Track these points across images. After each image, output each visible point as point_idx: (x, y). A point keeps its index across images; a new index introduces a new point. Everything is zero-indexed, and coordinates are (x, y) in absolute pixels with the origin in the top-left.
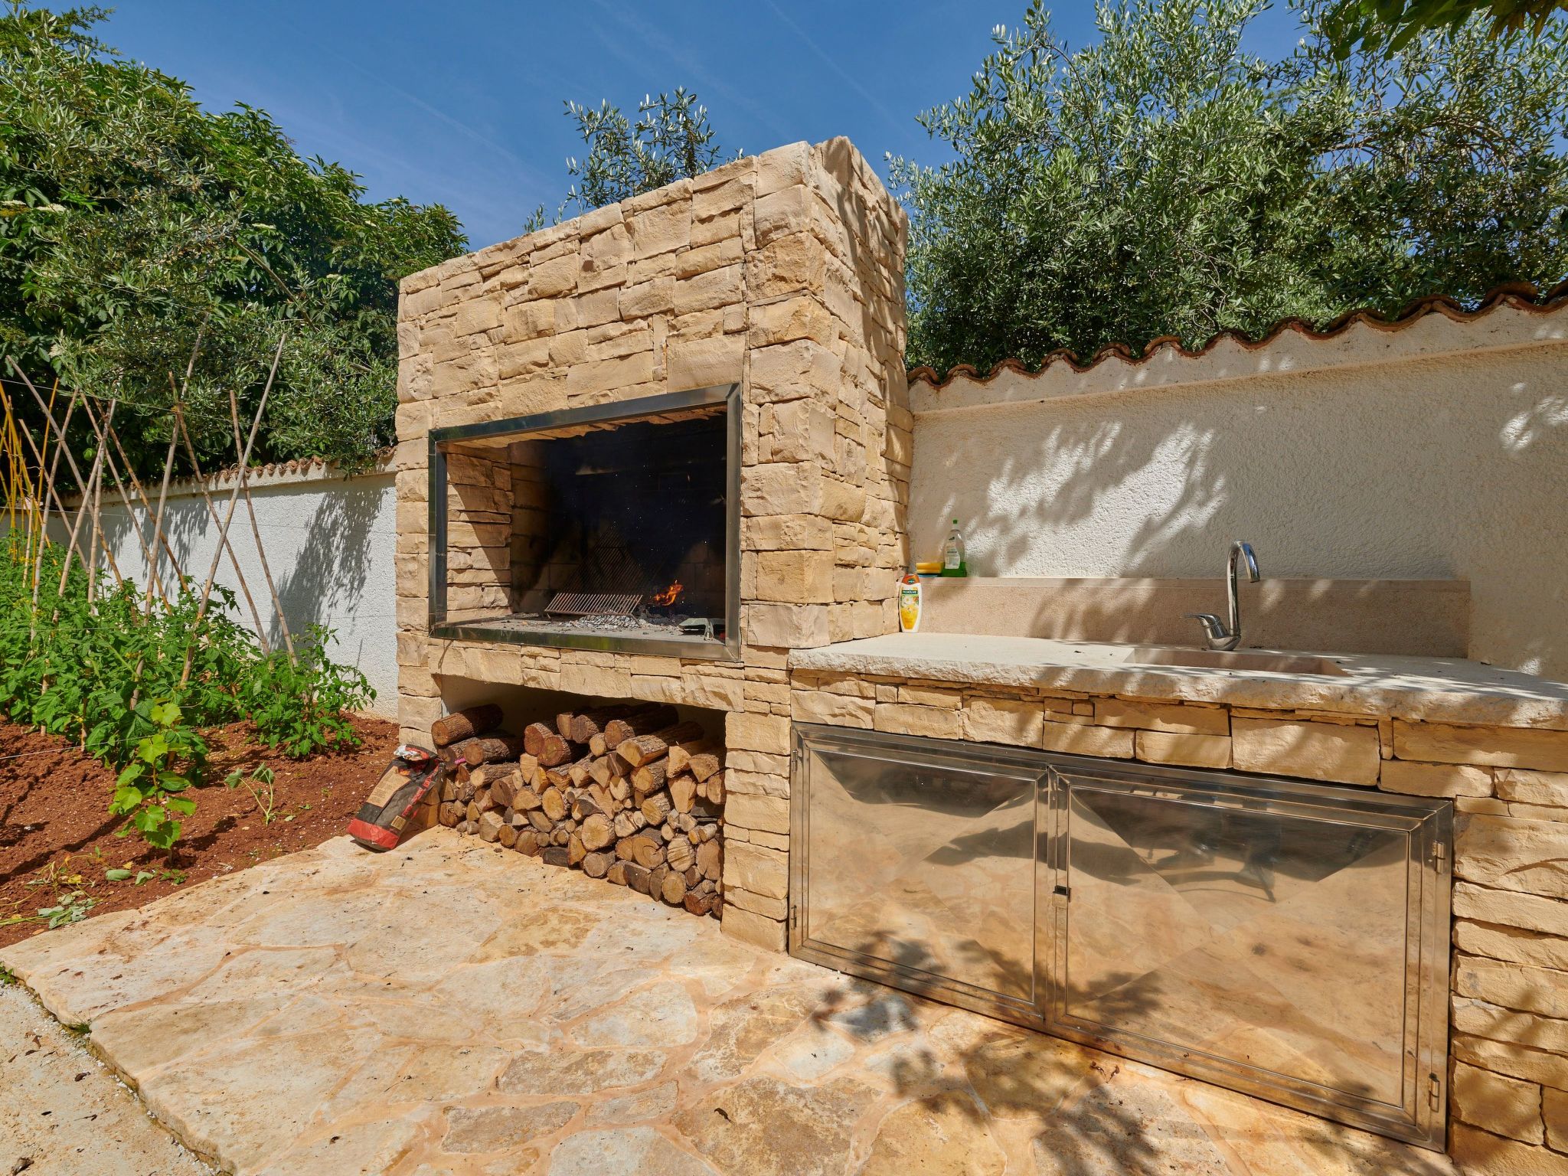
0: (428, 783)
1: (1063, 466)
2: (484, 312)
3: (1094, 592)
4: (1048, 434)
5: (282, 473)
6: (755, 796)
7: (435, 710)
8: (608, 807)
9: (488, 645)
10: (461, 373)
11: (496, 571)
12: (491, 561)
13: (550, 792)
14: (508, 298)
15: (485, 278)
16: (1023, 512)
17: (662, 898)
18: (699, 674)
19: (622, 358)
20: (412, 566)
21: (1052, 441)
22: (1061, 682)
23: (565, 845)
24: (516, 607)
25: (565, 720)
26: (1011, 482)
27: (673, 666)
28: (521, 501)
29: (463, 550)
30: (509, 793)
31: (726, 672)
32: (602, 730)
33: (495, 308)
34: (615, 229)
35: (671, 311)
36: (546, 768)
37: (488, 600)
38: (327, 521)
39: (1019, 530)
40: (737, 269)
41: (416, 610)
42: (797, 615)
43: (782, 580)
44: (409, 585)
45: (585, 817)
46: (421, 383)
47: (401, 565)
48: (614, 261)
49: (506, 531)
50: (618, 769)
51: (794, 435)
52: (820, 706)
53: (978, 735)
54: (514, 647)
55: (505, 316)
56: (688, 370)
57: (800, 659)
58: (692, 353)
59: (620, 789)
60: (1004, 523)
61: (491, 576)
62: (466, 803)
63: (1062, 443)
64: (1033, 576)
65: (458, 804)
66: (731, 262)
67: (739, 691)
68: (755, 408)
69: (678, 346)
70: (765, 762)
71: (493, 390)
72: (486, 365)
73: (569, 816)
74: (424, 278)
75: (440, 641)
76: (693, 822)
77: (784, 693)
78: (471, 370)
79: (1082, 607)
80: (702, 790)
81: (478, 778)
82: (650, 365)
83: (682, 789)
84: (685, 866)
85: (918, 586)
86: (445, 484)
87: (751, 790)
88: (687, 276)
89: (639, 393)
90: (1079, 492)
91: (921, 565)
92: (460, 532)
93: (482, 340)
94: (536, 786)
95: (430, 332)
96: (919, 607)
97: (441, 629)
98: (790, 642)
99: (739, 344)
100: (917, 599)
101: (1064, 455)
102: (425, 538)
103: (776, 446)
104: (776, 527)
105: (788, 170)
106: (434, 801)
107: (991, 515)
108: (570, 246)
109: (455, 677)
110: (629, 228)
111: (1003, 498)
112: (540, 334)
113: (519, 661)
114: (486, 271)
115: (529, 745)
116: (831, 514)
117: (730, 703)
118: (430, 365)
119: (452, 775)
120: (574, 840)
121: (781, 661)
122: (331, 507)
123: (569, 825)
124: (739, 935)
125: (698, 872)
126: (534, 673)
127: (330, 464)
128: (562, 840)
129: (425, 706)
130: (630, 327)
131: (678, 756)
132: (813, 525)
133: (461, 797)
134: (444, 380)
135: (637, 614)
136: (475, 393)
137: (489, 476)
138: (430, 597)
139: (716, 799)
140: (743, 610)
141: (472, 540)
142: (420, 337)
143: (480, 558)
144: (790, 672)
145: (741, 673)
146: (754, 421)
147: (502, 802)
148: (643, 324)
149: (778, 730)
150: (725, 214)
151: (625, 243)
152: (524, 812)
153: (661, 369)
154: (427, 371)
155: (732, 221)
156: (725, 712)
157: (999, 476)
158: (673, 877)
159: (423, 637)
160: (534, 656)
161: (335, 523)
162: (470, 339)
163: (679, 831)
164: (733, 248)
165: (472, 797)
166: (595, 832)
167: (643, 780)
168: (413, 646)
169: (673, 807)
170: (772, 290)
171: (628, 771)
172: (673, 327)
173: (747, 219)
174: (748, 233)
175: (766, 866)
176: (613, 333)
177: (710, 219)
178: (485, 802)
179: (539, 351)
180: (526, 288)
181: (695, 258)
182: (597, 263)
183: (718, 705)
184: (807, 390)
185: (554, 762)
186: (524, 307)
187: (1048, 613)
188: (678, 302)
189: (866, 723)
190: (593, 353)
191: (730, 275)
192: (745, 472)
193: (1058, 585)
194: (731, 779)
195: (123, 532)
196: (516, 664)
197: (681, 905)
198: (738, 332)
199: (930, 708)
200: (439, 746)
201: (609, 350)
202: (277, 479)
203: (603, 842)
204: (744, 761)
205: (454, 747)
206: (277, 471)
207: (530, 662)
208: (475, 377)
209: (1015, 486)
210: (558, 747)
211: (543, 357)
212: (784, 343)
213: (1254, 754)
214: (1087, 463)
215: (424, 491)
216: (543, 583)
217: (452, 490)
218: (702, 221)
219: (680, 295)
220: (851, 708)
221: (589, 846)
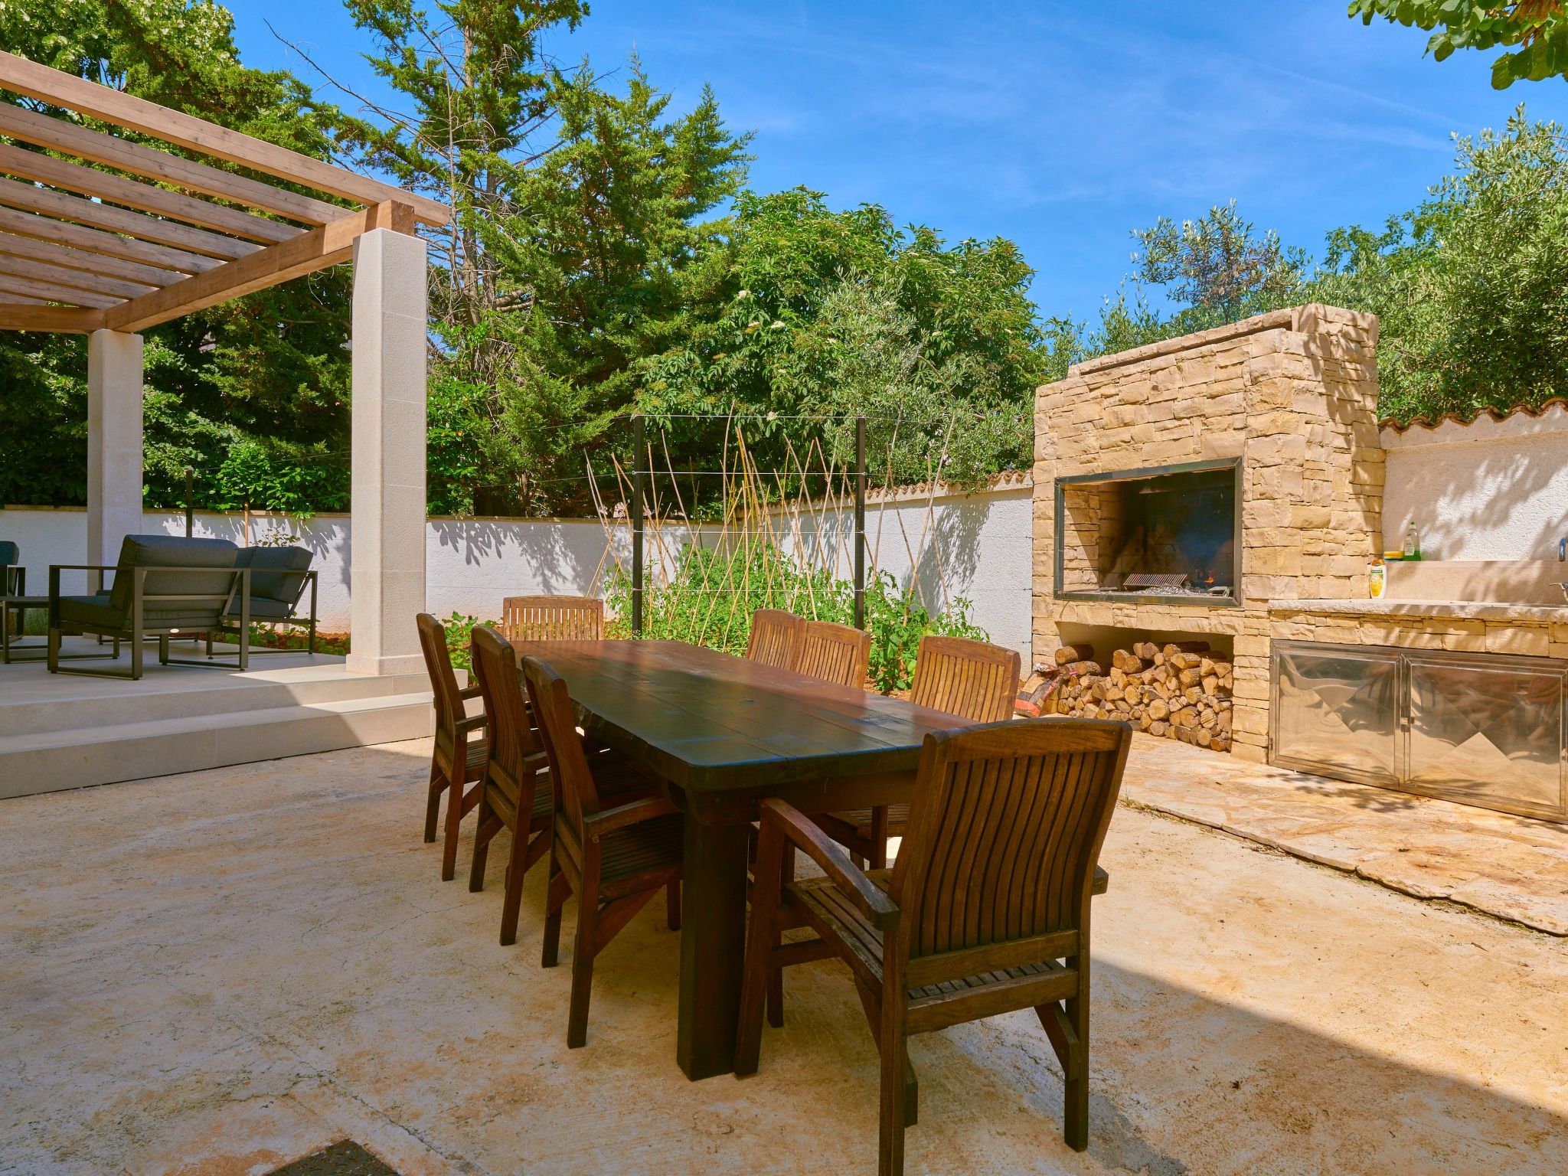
0: (1054, 684)
1: (1490, 487)
2: (1091, 411)
3: (1504, 570)
4: (1478, 466)
5: (913, 493)
6: (1250, 680)
7: (1057, 644)
8: (1165, 695)
9: (1092, 603)
10: (1075, 445)
11: (1090, 560)
12: (1088, 555)
13: (1129, 688)
14: (1106, 402)
15: (1091, 390)
16: (1461, 520)
17: (1199, 745)
18: (1219, 615)
19: (1175, 440)
20: (1044, 558)
21: (1481, 471)
22: (1403, 611)
23: (1139, 719)
24: (1101, 582)
25: (1139, 647)
26: (1452, 500)
27: (1204, 611)
28: (1105, 515)
29: (1072, 548)
30: (1103, 691)
31: (1234, 613)
32: (1161, 651)
33: (1098, 408)
34: (1172, 368)
35: (1204, 415)
36: (1127, 674)
37: (1085, 579)
38: (946, 527)
39: (1457, 533)
40: (1241, 395)
41: (1046, 584)
42: (1274, 581)
43: (1265, 563)
44: (1041, 569)
45: (1151, 701)
46: (1050, 450)
47: (1037, 558)
48: (1170, 386)
49: (1096, 535)
50: (1172, 672)
51: (1273, 486)
52: (1285, 629)
53: (1368, 641)
54: (1108, 604)
55: (1104, 414)
56: (1213, 449)
57: (1275, 605)
58: (1216, 440)
59: (1173, 684)
60: (1447, 528)
61: (1087, 564)
62: (1075, 699)
63: (1488, 472)
64: (1470, 560)
65: (1070, 699)
66: (1238, 391)
67: (1241, 624)
68: (1250, 470)
69: (1208, 435)
70: (1255, 661)
71: (1096, 456)
72: (1092, 441)
73: (1141, 702)
74: (1052, 388)
75: (1061, 602)
76: (1216, 701)
77: (1266, 623)
78: (1082, 444)
79: (1496, 580)
80: (1221, 682)
81: (1085, 681)
82: (1191, 445)
83: (1209, 683)
84: (1211, 725)
85: (1383, 568)
86: (1063, 508)
87: (1248, 677)
88: (1213, 397)
89: (1185, 460)
90: (1499, 507)
91: (1388, 554)
92: (1071, 537)
93: (1089, 426)
94: (1121, 685)
95: (1055, 421)
96: (1384, 581)
97: (1059, 595)
98: (1269, 596)
99: (1242, 435)
100: (1382, 576)
101: (1490, 479)
102: (1052, 541)
103: (1262, 491)
104: (1262, 534)
105: (1268, 345)
106: (1055, 698)
107: (1438, 523)
108: (1144, 376)
109: (1070, 623)
110: (1179, 368)
111: (1446, 510)
112: (1126, 425)
113: (1111, 612)
114: (1092, 387)
115: (1115, 662)
116: (1299, 525)
117: (1236, 631)
118: (1055, 440)
119: (1066, 682)
120: (1144, 715)
121: (1265, 607)
122: (949, 516)
123: (1142, 707)
124: (1241, 757)
125: (1218, 728)
126: (1121, 618)
127: (952, 485)
128: (1137, 715)
129: (1051, 640)
130: (1180, 423)
131: (1207, 664)
132: (1284, 533)
133: (1073, 695)
134: (1064, 448)
135: (1183, 585)
136: (1084, 457)
137: (1087, 501)
138: (1055, 576)
139: (1229, 686)
140: (1244, 579)
141: (1077, 541)
142: (1049, 422)
143: (1081, 553)
144: (1269, 612)
145: (1243, 614)
146: (1250, 477)
147: (1099, 697)
148: (1187, 421)
149: (1262, 644)
150: (1234, 365)
151: (1178, 376)
152: (1113, 701)
153: (1198, 447)
154: (1053, 443)
155: (1238, 369)
156: (1232, 637)
157: (1444, 494)
158: (1204, 731)
159: (1050, 600)
160: (1120, 609)
161: (952, 528)
162: (1082, 426)
163: (1207, 705)
164: (1238, 384)
165: (1080, 695)
166: (1157, 709)
167: (1186, 677)
168: (1043, 605)
169: (1204, 692)
170: (1260, 407)
171: (1177, 671)
172: (1205, 424)
173: (1246, 369)
174: (1247, 376)
175: (1256, 717)
176: (1169, 426)
177: (1226, 367)
178: (1088, 697)
179: (1125, 434)
180: (1118, 398)
181: (1217, 388)
182: (1160, 387)
183: (1230, 632)
184: (1280, 461)
185: (1132, 671)
186: (1116, 409)
187: (1473, 584)
188: (1207, 411)
189: (1311, 637)
190: (1158, 436)
191: (1237, 398)
192: (1245, 505)
193: (1480, 566)
194: (1237, 673)
195: (784, 536)
196: (1110, 614)
197: (1208, 747)
198: (1242, 429)
199: (1343, 628)
200: (1059, 665)
201: (1167, 435)
202: (909, 496)
203: (1162, 714)
204: (1244, 662)
205: (1068, 665)
206: (909, 490)
207: (1119, 612)
208: (1086, 448)
209: (1455, 503)
210: (1134, 663)
211: (1128, 438)
212: (1267, 436)
213: (1494, 643)
214: (1506, 486)
215: (1052, 514)
216: (1118, 568)
217: (1067, 512)
218: (1222, 368)
219: (1208, 407)
220: (1302, 630)
221: (1153, 717)
